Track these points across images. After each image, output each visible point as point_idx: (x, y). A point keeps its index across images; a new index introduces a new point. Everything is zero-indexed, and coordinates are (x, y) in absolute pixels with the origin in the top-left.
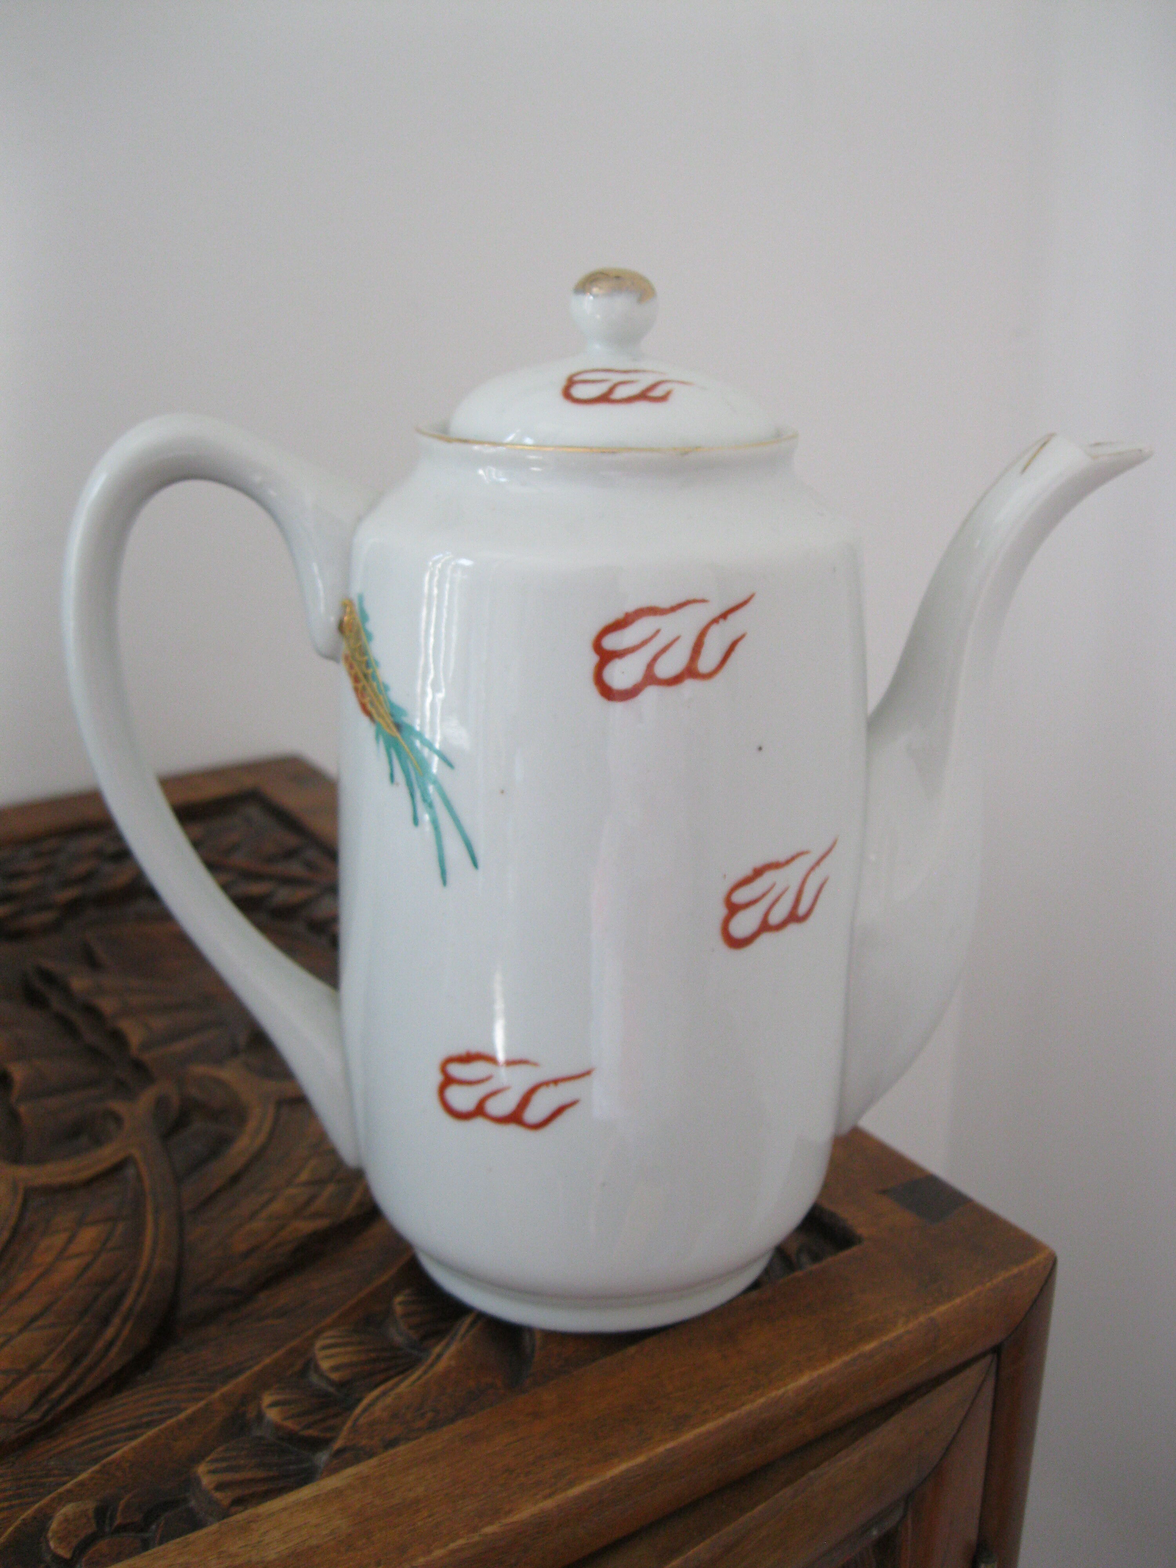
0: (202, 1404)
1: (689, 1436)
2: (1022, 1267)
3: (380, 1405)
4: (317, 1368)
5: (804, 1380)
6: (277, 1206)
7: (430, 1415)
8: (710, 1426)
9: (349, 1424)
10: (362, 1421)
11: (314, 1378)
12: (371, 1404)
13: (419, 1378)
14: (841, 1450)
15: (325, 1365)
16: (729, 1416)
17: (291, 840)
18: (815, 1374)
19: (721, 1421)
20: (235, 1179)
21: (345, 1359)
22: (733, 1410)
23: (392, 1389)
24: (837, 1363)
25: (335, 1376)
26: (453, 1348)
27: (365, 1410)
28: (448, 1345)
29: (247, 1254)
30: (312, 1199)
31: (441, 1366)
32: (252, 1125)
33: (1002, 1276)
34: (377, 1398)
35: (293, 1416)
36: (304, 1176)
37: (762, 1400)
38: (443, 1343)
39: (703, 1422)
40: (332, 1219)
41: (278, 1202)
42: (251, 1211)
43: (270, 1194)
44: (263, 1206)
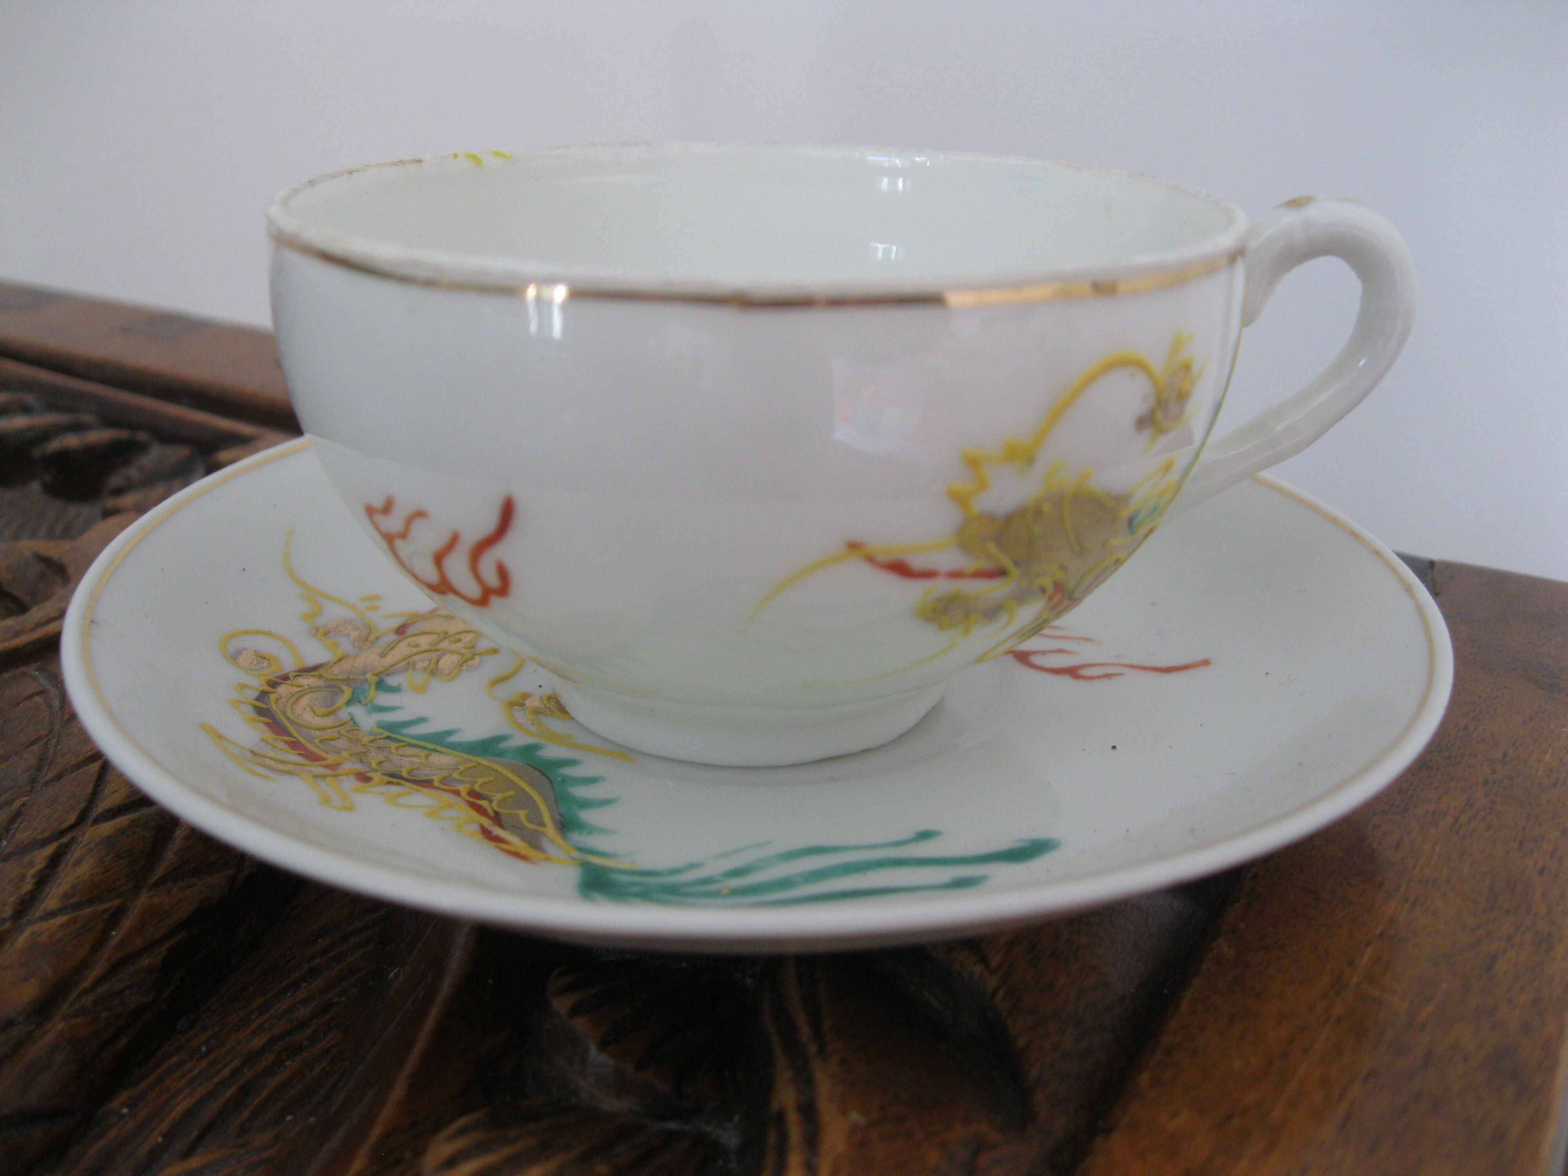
40: (228, 872)
41: (79, 862)
42: (12, 899)
43: (49, 850)
44: (42, 881)
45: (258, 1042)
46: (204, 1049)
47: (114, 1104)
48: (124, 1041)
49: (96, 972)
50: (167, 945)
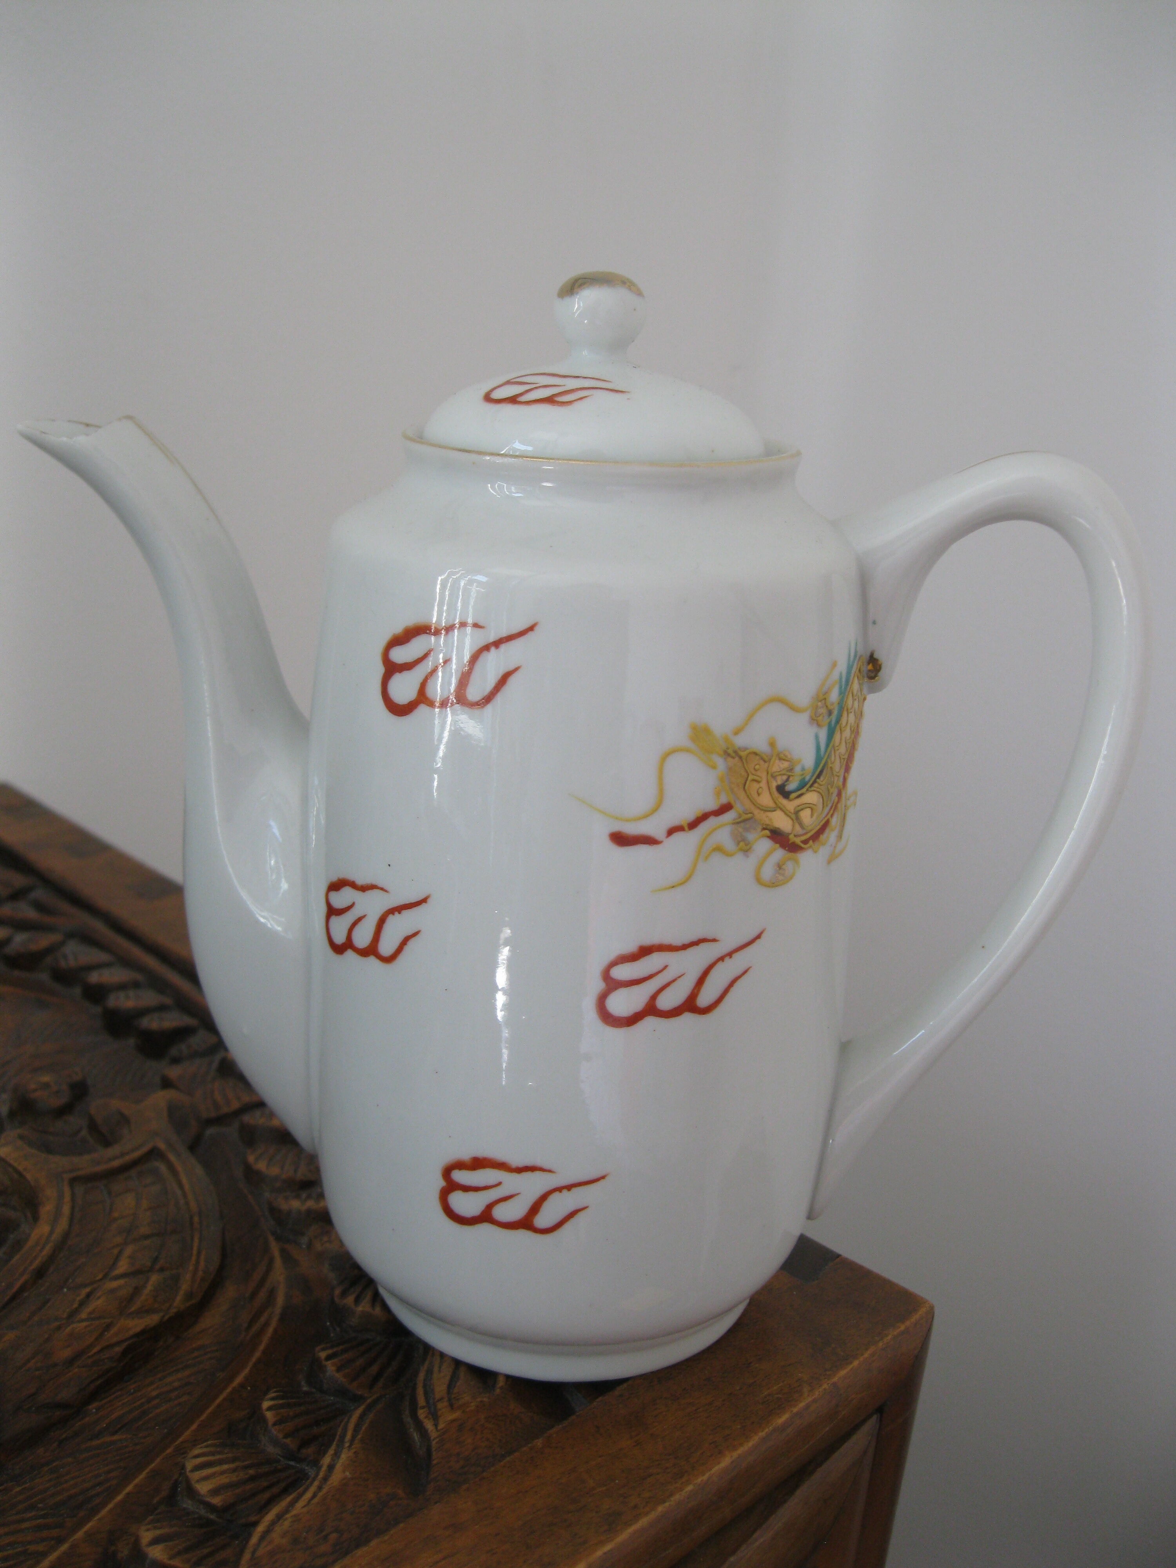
0: (65, 1547)
1: (624, 1536)
2: (908, 1323)
3: (278, 1529)
4: (191, 1492)
5: (726, 1462)
6: (98, 1303)
7: (334, 1536)
8: (643, 1522)
9: (247, 1556)
10: (261, 1551)
11: (188, 1504)
12: (268, 1531)
13: (314, 1496)
14: (755, 1531)
15: (203, 1488)
16: (660, 1509)
17: (19, 880)
18: (735, 1454)
19: (653, 1515)
20: (40, 1273)
21: (224, 1480)
22: (664, 1502)
23: (287, 1511)
24: (755, 1440)
25: (216, 1501)
26: (345, 1456)
27: (262, 1538)
28: (337, 1455)
29: (71, 1362)
30: (137, 1290)
31: (337, 1477)
32: (47, 1209)
33: (892, 1333)
34: (273, 1523)
35: (179, 1553)
36: (123, 1266)
37: (690, 1488)
38: (331, 1451)
39: (636, 1518)
40: (161, 1314)
41: (99, 1298)
42: (68, 1310)
43: (88, 1290)
44: (82, 1304)
45: (154, 1393)
46: (132, 1391)
47: (90, 1407)
48: (99, 1382)
49: (95, 1350)
50: (126, 1344)
